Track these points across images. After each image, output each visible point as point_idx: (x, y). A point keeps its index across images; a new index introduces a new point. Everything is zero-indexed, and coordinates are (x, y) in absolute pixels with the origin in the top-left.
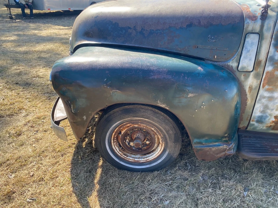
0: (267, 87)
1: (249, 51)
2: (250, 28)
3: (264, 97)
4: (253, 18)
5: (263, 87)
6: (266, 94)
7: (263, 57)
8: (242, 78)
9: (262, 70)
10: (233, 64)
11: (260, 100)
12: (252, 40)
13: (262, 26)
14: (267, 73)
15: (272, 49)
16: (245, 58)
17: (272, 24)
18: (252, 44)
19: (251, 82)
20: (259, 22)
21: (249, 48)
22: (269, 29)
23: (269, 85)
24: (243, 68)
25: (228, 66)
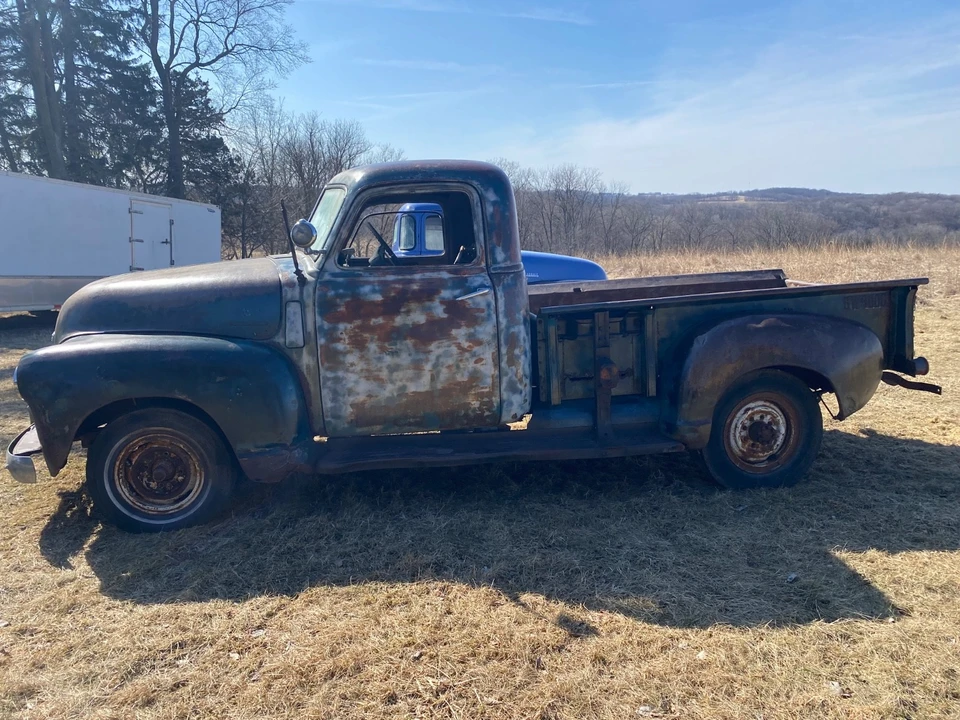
0: (326, 365)
1: (293, 322)
2: (289, 296)
3: (329, 379)
4: (291, 284)
5: (322, 364)
6: (330, 375)
7: (310, 327)
8: (295, 356)
9: (314, 343)
10: (279, 340)
11: (324, 383)
12: (293, 309)
13: (301, 293)
14: (321, 346)
15: (318, 319)
16: (291, 330)
17: (311, 290)
18: (295, 313)
19: (306, 360)
20: (297, 289)
21: (292, 318)
22: (309, 296)
23: (328, 362)
24: (292, 343)
25: (275, 343)
